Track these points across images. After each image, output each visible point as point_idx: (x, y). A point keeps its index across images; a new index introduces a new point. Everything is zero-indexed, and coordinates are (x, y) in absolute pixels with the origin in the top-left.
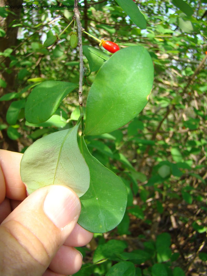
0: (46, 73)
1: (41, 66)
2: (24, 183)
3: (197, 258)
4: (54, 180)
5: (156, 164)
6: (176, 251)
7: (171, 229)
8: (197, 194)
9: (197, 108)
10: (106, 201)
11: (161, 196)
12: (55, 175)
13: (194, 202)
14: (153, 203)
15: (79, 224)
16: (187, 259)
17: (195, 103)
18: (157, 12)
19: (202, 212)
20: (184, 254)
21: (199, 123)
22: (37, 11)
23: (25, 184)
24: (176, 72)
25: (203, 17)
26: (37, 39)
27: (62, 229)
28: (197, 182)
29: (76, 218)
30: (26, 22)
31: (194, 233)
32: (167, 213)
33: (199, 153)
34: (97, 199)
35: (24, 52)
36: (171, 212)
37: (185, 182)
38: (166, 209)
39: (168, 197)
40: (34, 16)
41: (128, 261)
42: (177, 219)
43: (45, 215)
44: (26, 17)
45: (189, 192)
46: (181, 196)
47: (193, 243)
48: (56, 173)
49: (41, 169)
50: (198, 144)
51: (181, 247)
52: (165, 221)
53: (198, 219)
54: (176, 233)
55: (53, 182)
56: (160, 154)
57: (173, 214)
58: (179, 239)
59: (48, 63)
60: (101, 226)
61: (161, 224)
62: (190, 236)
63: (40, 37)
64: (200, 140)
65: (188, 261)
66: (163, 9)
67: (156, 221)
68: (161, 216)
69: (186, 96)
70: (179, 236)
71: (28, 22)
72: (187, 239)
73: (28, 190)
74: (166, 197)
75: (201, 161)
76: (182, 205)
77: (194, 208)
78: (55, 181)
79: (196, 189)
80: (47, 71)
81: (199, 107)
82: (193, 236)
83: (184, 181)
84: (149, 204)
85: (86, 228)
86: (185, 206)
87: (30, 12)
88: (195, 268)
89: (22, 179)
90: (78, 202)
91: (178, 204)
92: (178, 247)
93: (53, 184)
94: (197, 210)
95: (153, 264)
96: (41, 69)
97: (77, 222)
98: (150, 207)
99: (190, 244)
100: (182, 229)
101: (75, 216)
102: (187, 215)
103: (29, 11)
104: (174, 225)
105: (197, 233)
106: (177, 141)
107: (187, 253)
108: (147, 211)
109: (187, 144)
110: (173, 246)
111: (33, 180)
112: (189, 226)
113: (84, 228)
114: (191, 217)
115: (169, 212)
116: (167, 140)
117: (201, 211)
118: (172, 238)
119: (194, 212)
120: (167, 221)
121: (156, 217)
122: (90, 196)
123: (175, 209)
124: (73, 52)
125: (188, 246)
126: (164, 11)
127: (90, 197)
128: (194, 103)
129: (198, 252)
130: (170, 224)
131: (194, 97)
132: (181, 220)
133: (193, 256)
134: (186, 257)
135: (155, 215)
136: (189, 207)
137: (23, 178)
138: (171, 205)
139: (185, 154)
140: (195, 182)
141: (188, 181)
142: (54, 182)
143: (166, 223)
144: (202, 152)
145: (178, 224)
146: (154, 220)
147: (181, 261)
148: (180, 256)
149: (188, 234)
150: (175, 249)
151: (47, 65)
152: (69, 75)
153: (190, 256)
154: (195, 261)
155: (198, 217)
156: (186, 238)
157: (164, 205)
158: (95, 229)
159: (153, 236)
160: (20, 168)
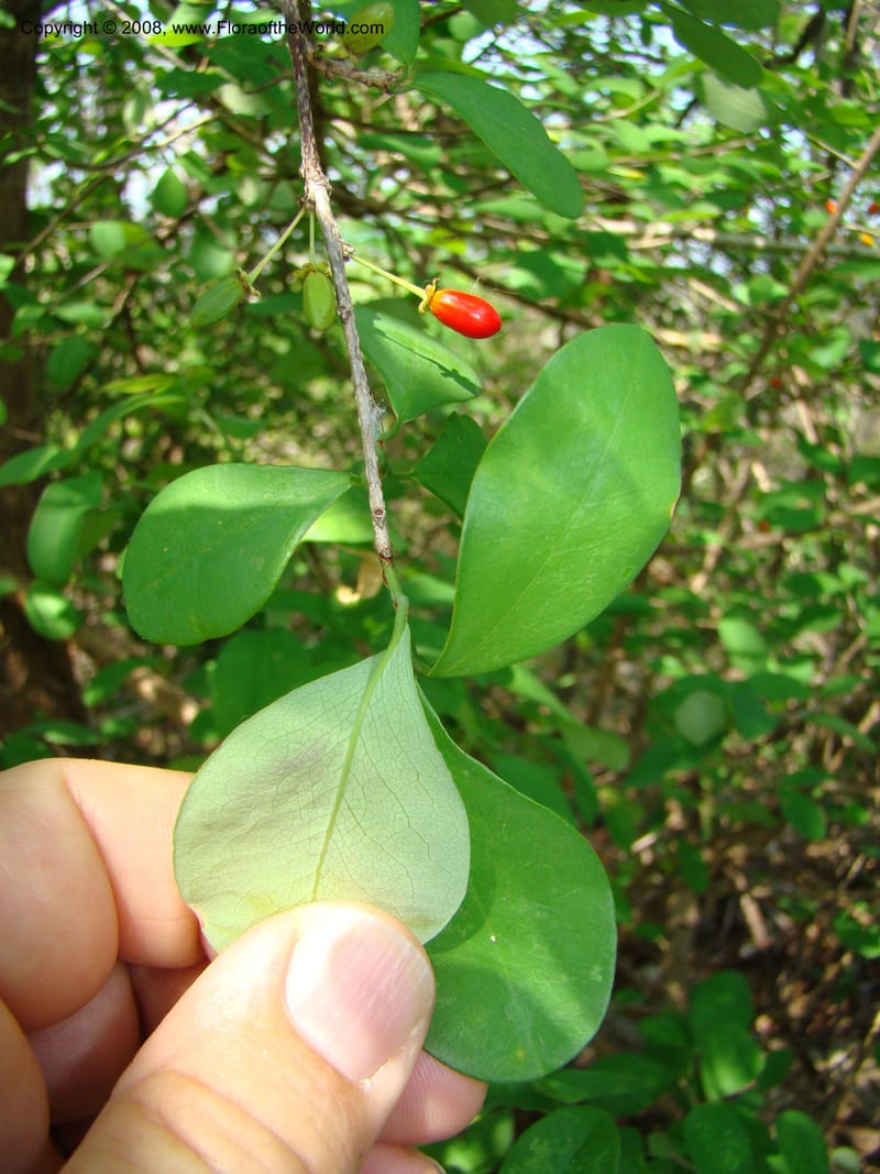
0: (160, 340)
1: (135, 312)
2: (192, 906)
3: (868, 1063)
4: (317, 883)
5: (661, 684)
6: (776, 1045)
7: (746, 951)
8: (841, 797)
9: (811, 437)
10: (532, 946)
11: (693, 818)
12: (322, 862)
13: (835, 830)
14: (661, 850)
15: (430, 1054)
16: (828, 1072)
17: (799, 414)
18: (607, 44)
19: (869, 866)
20: (814, 1053)
21: (825, 495)
22: (98, 80)
23: (194, 910)
24: (709, 293)
25: (798, 49)
26: (110, 199)
27: (367, 1084)
28: (838, 744)
29: (417, 1032)
30: (55, 129)
31: (847, 959)
32: (723, 888)
33: (834, 622)
34: (493, 938)
35: (58, 259)
36: (741, 882)
37: (789, 749)
38: (719, 872)
39: (724, 821)
40: (88, 101)
41: (580, 1104)
42: (766, 908)
43: (296, 1035)
44: (51, 111)
45: (806, 791)
46: (776, 811)
47: (844, 1005)
48: (324, 852)
49: (261, 842)
50: (829, 585)
51: (795, 1026)
52: (719, 919)
53: (856, 901)
54: (767, 967)
55: (312, 889)
56: (675, 643)
57: (748, 889)
58: (786, 992)
59: (161, 295)
60: (520, 1054)
61: (702, 937)
62: (830, 973)
63: (120, 188)
64: (832, 569)
65: (830, 1079)
66: (630, 28)
67: (683, 927)
68: (701, 902)
69: (757, 387)
70: (782, 978)
71: (61, 130)
72: (818, 990)
73: (206, 931)
74: (715, 821)
75: (846, 657)
76: (784, 848)
77: (837, 853)
78: (319, 886)
79: (837, 776)
80: (161, 330)
81: (816, 427)
82: (841, 973)
83: (782, 745)
84: (647, 858)
85: (459, 1067)
86: (796, 850)
87: (70, 86)
88: (859, 1105)
89: (180, 893)
90: (422, 969)
91: (765, 843)
92: (782, 1027)
93: (314, 899)
94: (848, 861)
95: (687, 1109)
96: (138, 325)
97: (423, 1048)
98: (654, 867)
99: (831, 1009)
100: (792, 949)
101: (415, 1023)
102: (808, 884)
103: (63, 85)
104: (759, 932)
105: (858, 958)
106: (739, 581)
107: (826, 1049)
108: (638, 886)
109: (781, 591)
110: (763, 1023)
111: (226, 889)
112: (822, 933)
113: (451, 1067)
114: (829, 895)
115: (732, 884)
116: (698, 583)
117: (864, 865)
118: (757, 991)
119: (839, 872)
120: (728, 920)
121: (682, 909)
122: (463, 928)
123: (758, 867)
124: (264, 241)
125: (828, 1017)
126: (635, 36)
127: (464, 933)
128: (797, 413)
129: (868, 1041)
130: (741, 931)
131: (793, 390)
132: (786, 911)
133: (849, 1057)
134: (820, 1066)
135: (673, 900)
136: (814, 851)
137: (186, 891)
138: (737, 853)
139: (777, 635)
140: (828, 747)
141: (800, 745)
142: (315, 892)
143: (723, 928)
144: (847, 618)
145: (774, 929)
146: (674, 922)
147: (803, 1082)
148: (796, 1065)
149: (822, 967)
150: (772, 1034)
151: (161, 306)
152: (257, 340)
153: (838, 1058)
154: (862, 1080)
155: (857, 894)
156: (811, 983)
157: (707, 855)
158: (495, 1066)
159: (675, 991)
160: (175, 852)
